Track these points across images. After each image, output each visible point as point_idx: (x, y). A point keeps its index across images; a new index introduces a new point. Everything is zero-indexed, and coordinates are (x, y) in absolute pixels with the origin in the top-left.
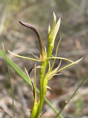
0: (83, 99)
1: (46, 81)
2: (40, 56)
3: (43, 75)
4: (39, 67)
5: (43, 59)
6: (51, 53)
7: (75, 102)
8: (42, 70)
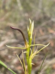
0: (50, 67)
1: (30, 60)
2: (25, 45)
3: (28, 57)
4: (25, 52)
5: (27, 47)
6: (31, 42)
7: (46, 70)
8: (27, 53)
